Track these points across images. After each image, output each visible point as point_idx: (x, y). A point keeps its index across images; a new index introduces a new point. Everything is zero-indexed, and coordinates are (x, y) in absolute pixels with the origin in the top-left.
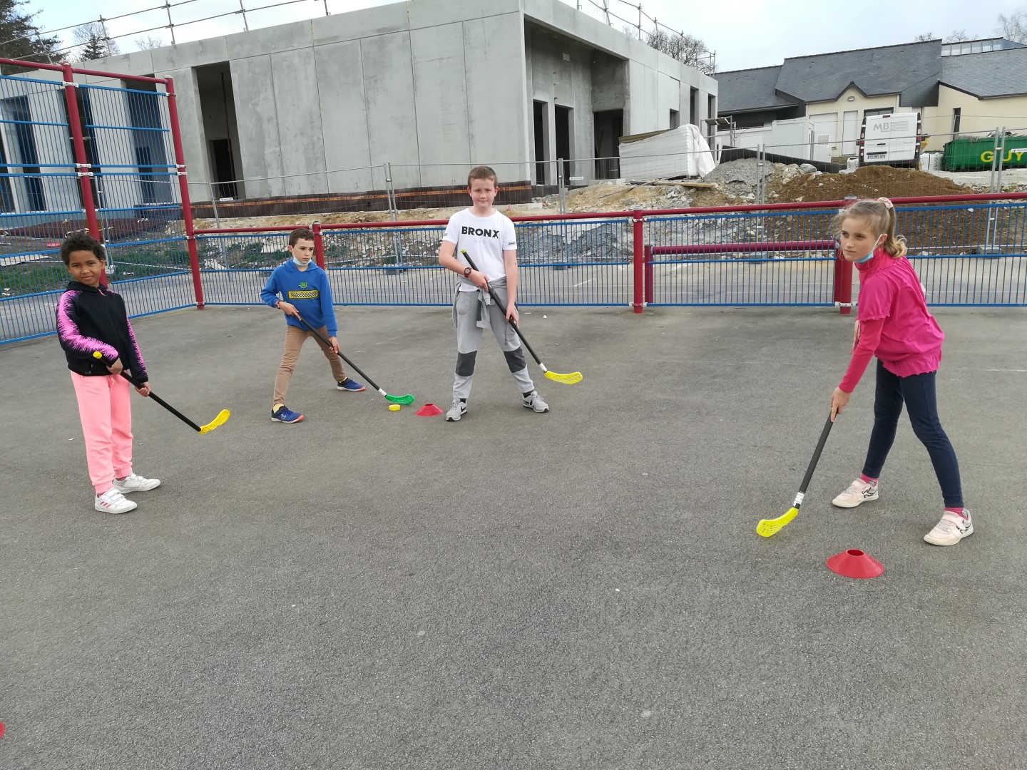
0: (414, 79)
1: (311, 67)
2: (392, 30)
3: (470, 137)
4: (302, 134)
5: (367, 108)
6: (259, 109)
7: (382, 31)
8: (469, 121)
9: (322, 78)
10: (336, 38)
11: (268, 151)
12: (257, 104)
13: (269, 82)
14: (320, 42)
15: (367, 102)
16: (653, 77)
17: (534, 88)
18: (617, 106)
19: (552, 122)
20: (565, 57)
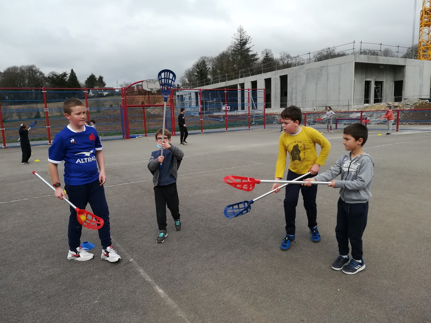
0: (328, 78)
1: (305, 76)
2: (324, 67)
3: (339, 92)
4: (301, 92)
5: (316, 86)
6: (292, 86)
7: (322, 67)
8: (339, 89)
9: (307, 78)
10: (311, 69)
11: (293, 96)
12: (292, 85)
13: (295, 79)
14: (308, 70)
15: (317, 84)
16: (420, 69)
17: (366, 78)
18: (401, 80)
19: (373, 86)
20: (381, 67)
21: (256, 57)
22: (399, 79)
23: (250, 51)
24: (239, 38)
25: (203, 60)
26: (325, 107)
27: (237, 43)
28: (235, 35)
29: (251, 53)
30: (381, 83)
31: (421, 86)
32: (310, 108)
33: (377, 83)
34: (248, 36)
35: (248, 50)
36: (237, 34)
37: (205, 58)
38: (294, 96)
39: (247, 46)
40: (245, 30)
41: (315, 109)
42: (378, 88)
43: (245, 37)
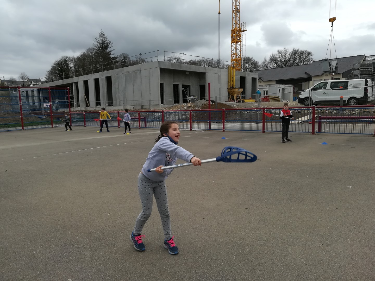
0: (141, 81)
1: (124, 78)
2: (138, 70)
3: (150, 93)
4: (123, 92)
5: (133, 87)
6: (116, 86)
7: (136, 70)
8: (150, 90)
9: (126, 80)
10: (129, 71)
13: (118, 80)
14: (126, 72)
15: (133, 85)
16: (219, 76)
17: (174, 81)
18: (204, 84)
19: (181, 89)
20: (187, 73)
21: (117, 60)
22: (202, 84)
23: (111, 54)
24: (100, 42)
25: (65, 60)
26: (141, 106)
27: (99, 46)
28: (96, 38)
29: (112, 56)
30: (189, 86)
31: (220, 89)
32: (130, 107)
33: (184, 86)
34: (109, 41)
35: (109, 53)
36: (99, 38)
37: (67, 57)
38: (117, 95)
39: (109, 50)
40: (106, 35)
41: (133, 108)
42: (187, 90)
43: (106, 41)
